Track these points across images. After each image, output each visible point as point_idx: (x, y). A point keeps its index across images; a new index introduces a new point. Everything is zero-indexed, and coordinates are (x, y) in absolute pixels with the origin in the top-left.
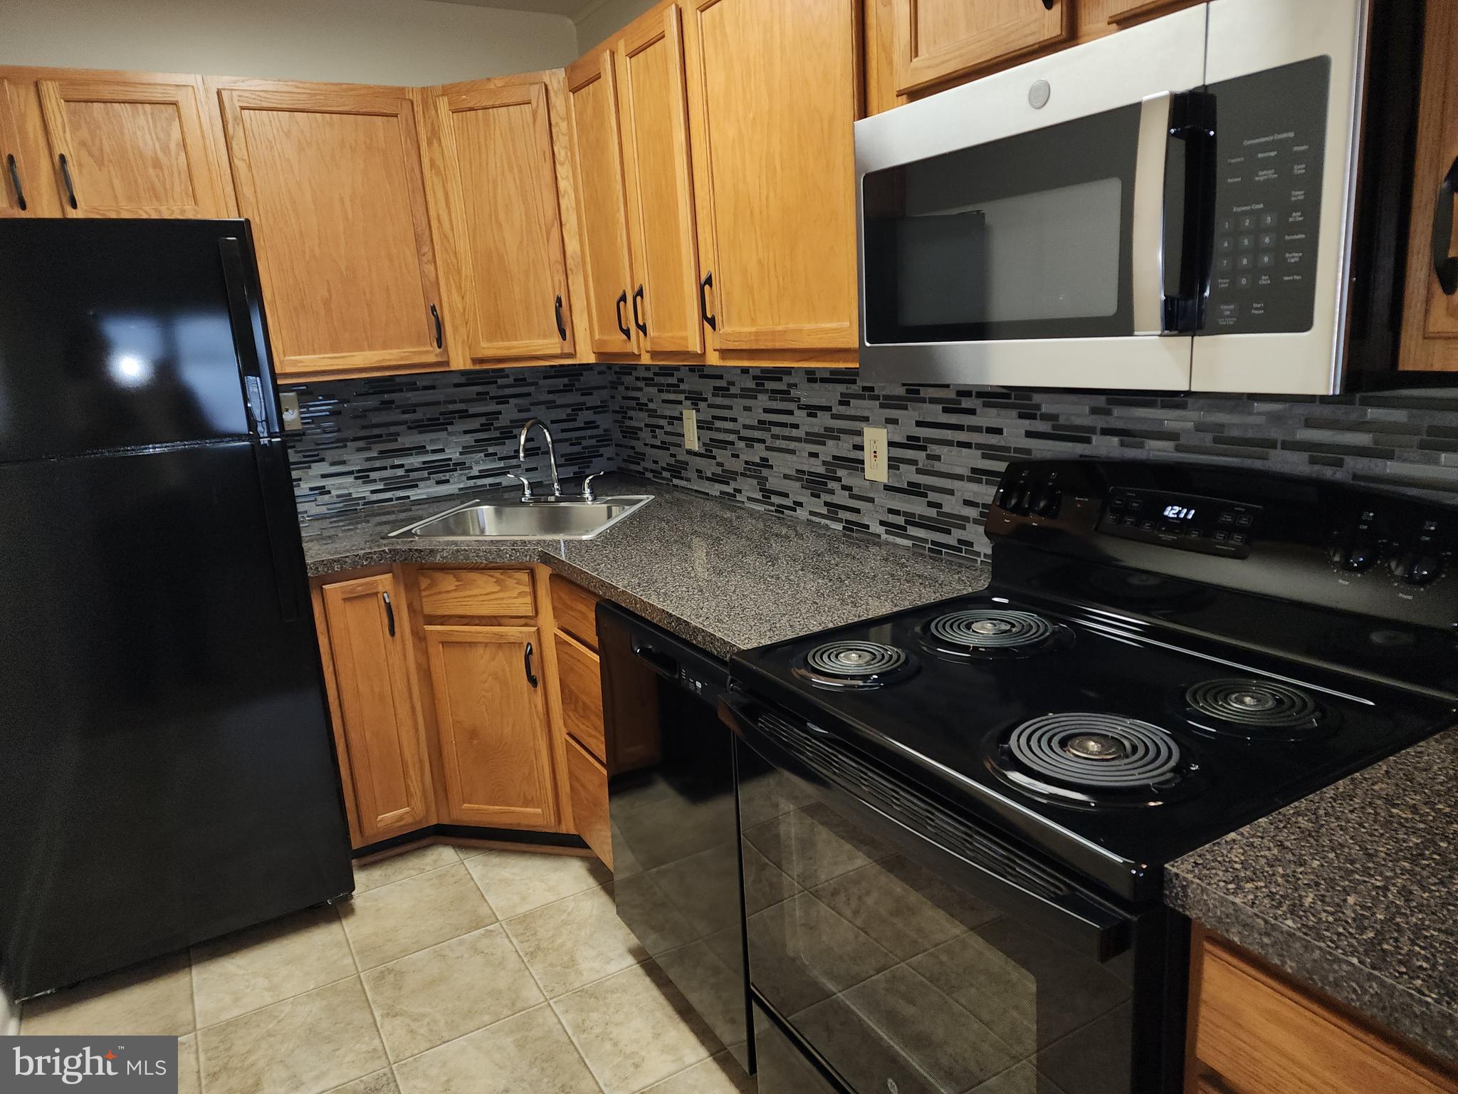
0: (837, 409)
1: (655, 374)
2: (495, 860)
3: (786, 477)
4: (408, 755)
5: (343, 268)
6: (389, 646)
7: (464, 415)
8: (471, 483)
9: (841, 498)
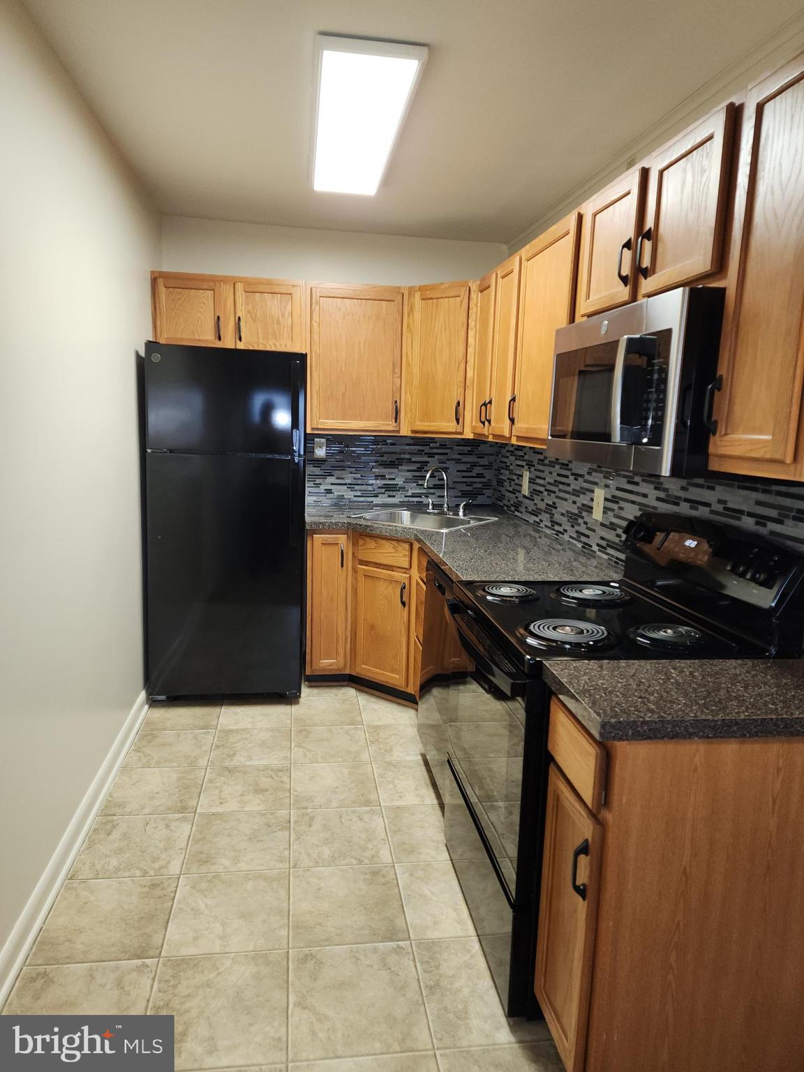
0: (587, 477)
1: (515, 449)
2: (373, 699)
3: (563, 514)
4: (340, 633)
5: (354, 377)
6: (340, 572)
7: (409, 461)
8: (406, 499)
9: (583, 529)
